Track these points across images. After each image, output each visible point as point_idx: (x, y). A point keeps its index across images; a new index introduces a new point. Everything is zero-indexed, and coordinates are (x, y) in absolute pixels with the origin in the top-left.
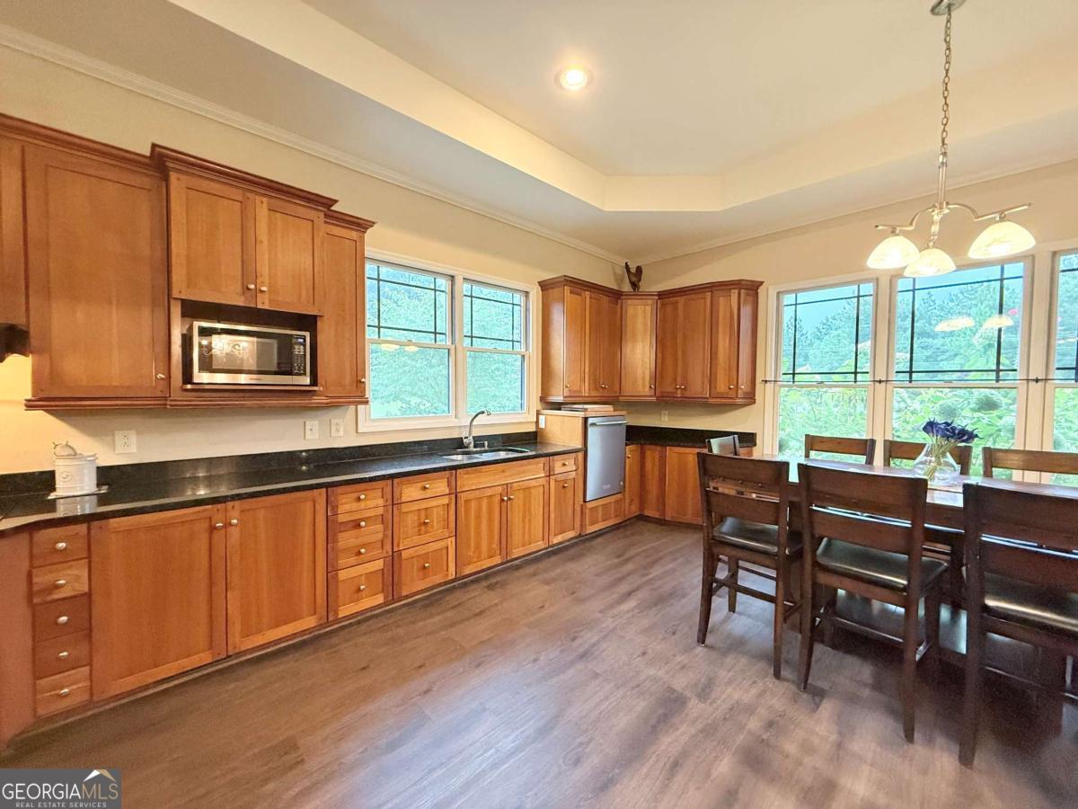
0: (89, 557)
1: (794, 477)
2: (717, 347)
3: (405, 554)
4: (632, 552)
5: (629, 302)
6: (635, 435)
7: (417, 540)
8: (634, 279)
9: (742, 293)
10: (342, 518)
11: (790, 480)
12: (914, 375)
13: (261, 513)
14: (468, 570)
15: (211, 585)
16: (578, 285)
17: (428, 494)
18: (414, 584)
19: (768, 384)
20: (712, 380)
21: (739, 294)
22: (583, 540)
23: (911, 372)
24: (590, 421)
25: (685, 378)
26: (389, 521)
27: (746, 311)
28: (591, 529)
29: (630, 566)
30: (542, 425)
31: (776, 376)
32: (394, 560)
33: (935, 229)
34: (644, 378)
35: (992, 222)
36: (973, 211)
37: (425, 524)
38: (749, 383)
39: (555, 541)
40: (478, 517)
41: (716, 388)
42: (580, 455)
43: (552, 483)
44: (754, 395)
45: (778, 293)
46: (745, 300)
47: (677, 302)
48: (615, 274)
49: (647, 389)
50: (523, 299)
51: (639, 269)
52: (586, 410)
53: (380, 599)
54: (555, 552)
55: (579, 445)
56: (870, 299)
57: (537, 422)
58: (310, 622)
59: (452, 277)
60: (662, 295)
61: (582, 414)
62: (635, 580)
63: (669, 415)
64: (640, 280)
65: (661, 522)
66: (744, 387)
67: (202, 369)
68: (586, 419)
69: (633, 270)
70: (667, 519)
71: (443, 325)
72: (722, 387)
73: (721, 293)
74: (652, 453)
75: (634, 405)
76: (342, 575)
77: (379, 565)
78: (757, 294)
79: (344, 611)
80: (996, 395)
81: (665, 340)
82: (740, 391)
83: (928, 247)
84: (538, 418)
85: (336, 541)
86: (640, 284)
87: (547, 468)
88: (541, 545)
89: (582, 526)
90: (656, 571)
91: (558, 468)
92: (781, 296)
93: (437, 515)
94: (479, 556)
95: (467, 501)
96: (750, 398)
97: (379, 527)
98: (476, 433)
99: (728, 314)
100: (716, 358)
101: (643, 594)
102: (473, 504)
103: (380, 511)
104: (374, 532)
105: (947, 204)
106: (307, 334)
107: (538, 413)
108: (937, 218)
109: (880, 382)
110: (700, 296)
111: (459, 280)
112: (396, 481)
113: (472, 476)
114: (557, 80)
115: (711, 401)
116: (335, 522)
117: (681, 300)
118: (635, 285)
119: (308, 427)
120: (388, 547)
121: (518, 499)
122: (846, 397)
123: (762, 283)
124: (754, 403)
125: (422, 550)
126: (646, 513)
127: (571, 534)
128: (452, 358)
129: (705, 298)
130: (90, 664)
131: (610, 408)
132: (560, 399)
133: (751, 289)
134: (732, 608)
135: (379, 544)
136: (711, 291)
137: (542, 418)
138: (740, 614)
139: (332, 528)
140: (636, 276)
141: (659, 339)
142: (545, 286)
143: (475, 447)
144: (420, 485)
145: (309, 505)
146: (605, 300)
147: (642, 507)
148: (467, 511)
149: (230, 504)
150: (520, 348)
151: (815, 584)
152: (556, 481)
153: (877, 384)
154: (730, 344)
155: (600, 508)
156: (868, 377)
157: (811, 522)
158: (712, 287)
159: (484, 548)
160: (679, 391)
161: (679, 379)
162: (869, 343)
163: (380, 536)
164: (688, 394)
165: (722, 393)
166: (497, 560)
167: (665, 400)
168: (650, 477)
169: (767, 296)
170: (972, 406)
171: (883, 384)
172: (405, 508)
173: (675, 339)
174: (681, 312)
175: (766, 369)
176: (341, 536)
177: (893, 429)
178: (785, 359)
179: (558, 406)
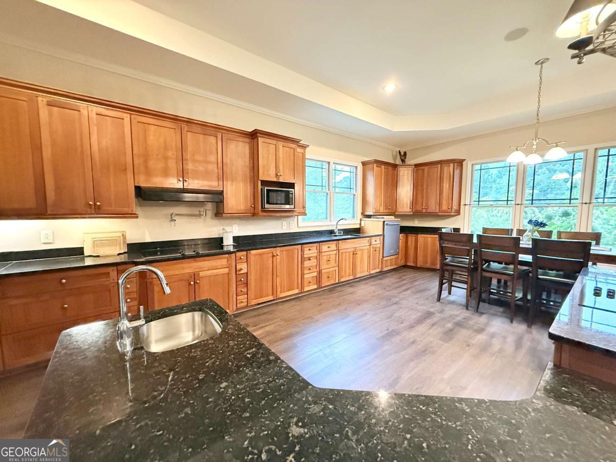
0: (247, 261)
1: (475, 240)
2: (443, 189)
3: (323, 271)
4: (404, 278)
5: (401, 169)
6: (403, 230)
7: (326, 266)
8: (403, 158)
9: (455, 166)
10: (305, 256)
11: (474, 242)
12: (534, 201)
13: (284, 252)
14: (342, 280)
15: (273, 274)
16: (379, 163)
17: (330, 249)
18: (325, 282)
19: (467, 206)
20: (440, 204)
21: (454, 166)
22: (382, 274)
23: (532, 200)
24: (385, 223)
25: (427, 203)
26: (318, 258)
27: (457, 172)
28: (385, 269)
29: (404, 282)
30: (363, 225)
31: (470, 203)
32: (320, 272)
33: (534, 147)
34: (407, 204)
35: (553, 147)
36: (547, 142)
37: (329, 260)
38: (458, 206)
39: (372, 273)
40: (346, 260)
41: (442, 208)
42: (382, 237)
43: (371, 248)
44: (460, 211)
45: (472, 165)
46: (456, 169)
47: (424, 169)
48: (393, 155)
49: (409, 208)
50: (355, 169)
51: (405, 153)
52: (383, 218)
53: (315, 287)
54: (371, 277)
55: (381, 233)
56: (515, 168)
57: (360, 224)
58: (296, 291)
59: (329, 163)
60: (416, 165)
61: (383, 220)
62: (408, 286)
63: (418, 221)
64: (405, 158)
65: (415, 268)
66: (455, 207)
67: (267, 203)
68: (384, 222)
69: (402, 154)
70: (418, 266)
71: (325, 183)
72: (445, 207)
73: (445, 165)
74: (412, 238)
75: (403, 216)
76: (306, 276)
77: (315, 274)
78: (462, 165)
79: (306, 289)
80: (570, 210)
81: (417, 186)
82: (453, 209)
83: (532, 153)
84: (361, 222)
85: (304, 264)
86: (406, 160)
87: (369, 242)
88: (367, 273)
89: (382, 268)
90: (416, 283)
91: (373, 243)
92: (474, 166)
93: (333, 257)
94: (345, 275)
95: (342, 253)
96: (458, 212)
97: (316, 260)
98: (339, 227)
99: (448, 175)
100: (442, 194)
101: (413, 289)
102: (344, 254)
103: (316, 254)
104: (313, 262)
105: (538, 138)
106: (293, 190)
107: (361, 220)
108: (535, 143)
109: (518, 204)
110: (435, 166)
111: (332, 163)
112: (321, 244)
113: (344, 243)
114: (383, 88)
115: (440, 214)
116: (303, 257)
117: (426, 168)
118: (403, 161)
119: (283, 224)
120: (318, 268)
121: (359, 253)
122: (505, 212)
123: (465, 160)
124: (459, 214)
125: (328, 270)
126: (408, 264)
127: (378, 270)
128: (329, 196)
129: (437, 167)
130: (247, 294)
131: (393, 217)
132: (371, 213)
133: (460, 163)
134: (450, 293)
135: (315, 267)
136: (441, 164)
137: (362, 222)
138: (453, 295)
139: (303, 259)
140: (403, 157)
141: (415, 185)
142: (364, 164)
143: (338, 233)
144: (327, 246)
145: (296, 250)
146: (390, 168)
147: (406, 261)
148: (342, 257)
149: (277, 248)
150: (353, 192)
151: (482, 276)
152: (373, 248)
153: (517, 206)
154: (449, 187)
155: (389, 261)
156: (513, 202)
157: (481, 255)
158: (440, 162)
159: (347, 272)
160: (424, 210)
161: (424, 204)
162: (514, 187)
163: (315, 264)
164: (429, 211)
165: (445, 210)
166: (351, 277)
167: (417, 214)
168: (410, 248)
169: (467, 166)
170: (560, 215)
171: (519, 206)
172: (323, 254)
173: (423, 186)
174: (426, 173)
175: (466, 199)
176: (305, 262)
177: (524, 225)
178: (474, 194)
179: (369, 217)
